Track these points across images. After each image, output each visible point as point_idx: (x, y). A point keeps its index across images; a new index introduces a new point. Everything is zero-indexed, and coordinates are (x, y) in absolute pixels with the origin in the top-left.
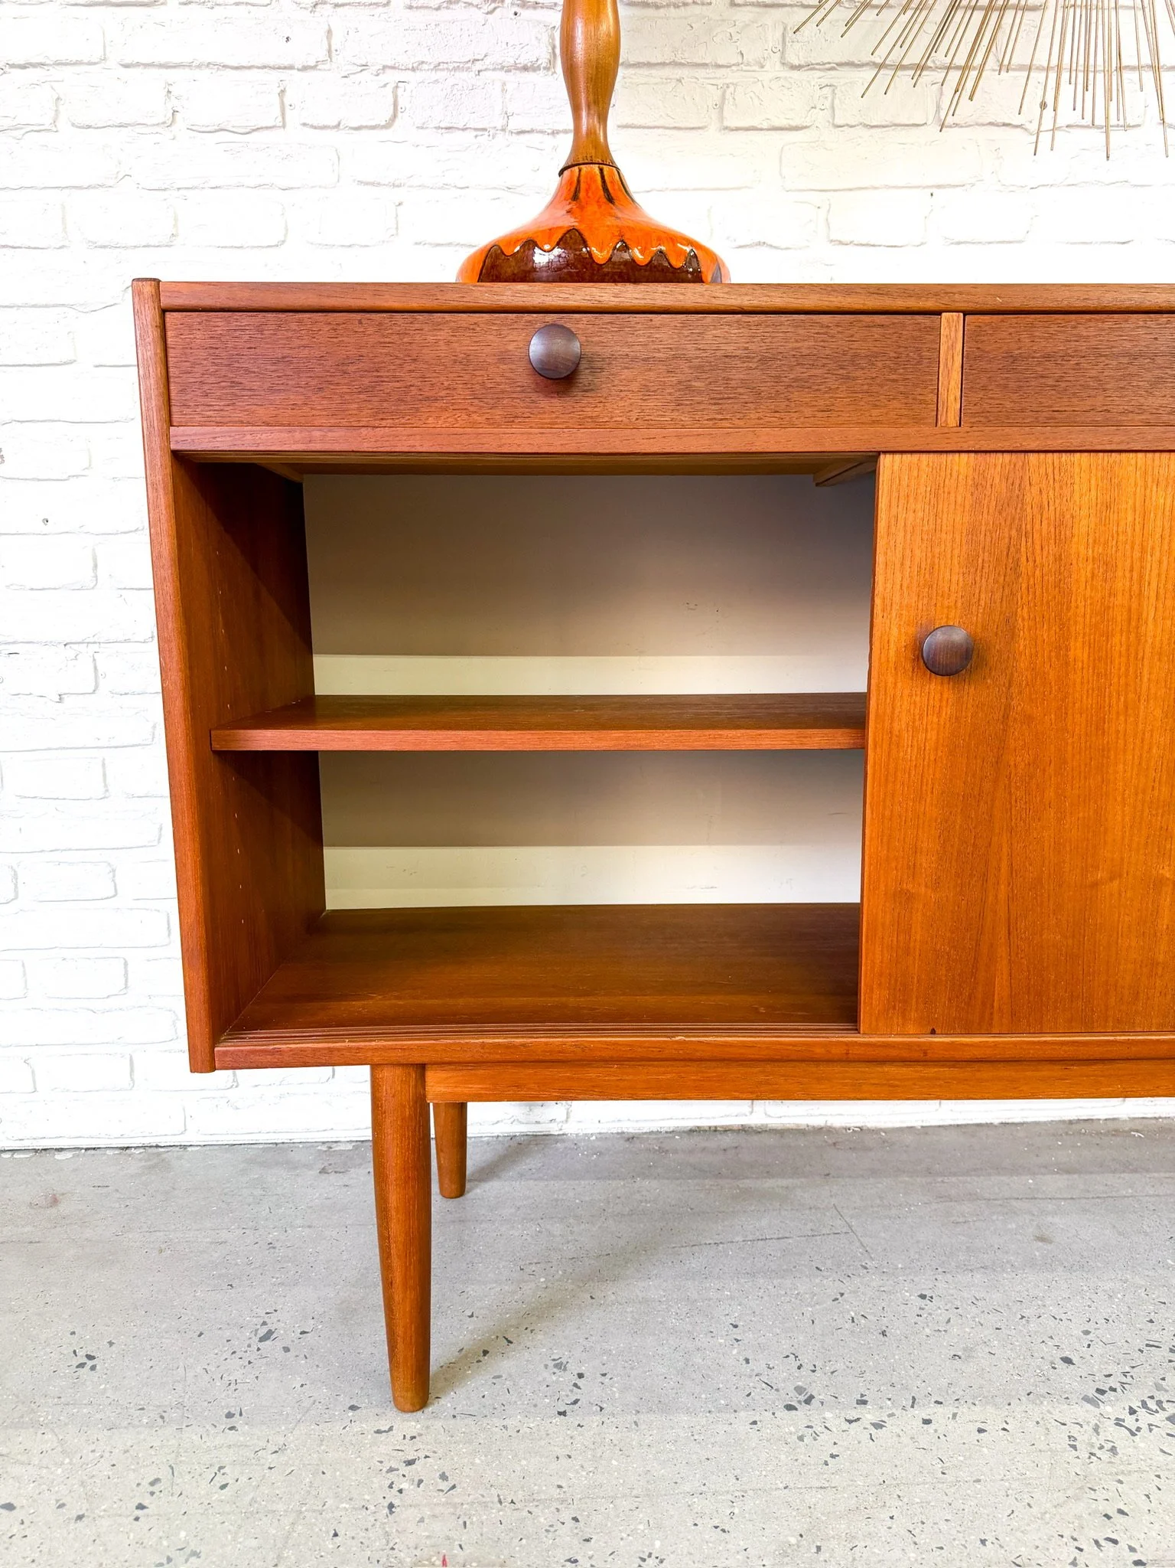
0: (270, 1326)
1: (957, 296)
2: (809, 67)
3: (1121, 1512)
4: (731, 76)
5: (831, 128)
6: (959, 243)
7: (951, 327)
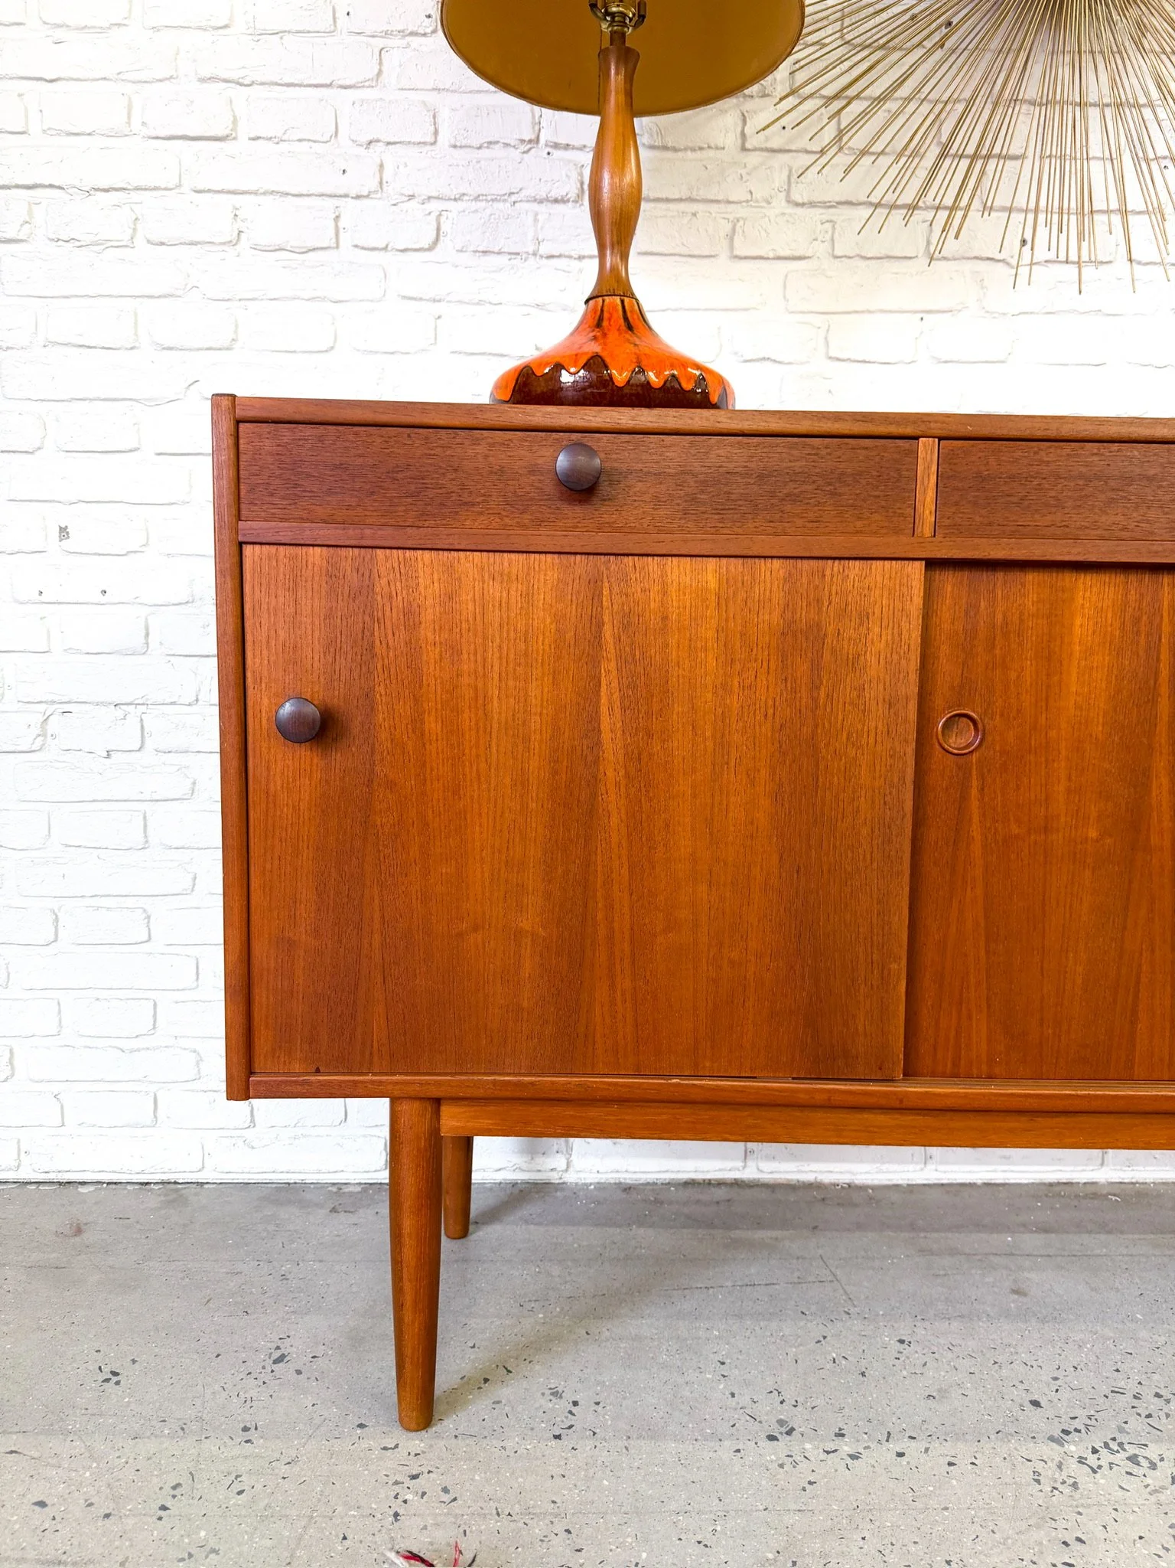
0: (283, 1351)
1: (932, 424)
2: (812, 204)
3: (1079, 1539)
4: (741, 211)
5: (832, 259)
6: (946, 362)
7: (927, 451)
